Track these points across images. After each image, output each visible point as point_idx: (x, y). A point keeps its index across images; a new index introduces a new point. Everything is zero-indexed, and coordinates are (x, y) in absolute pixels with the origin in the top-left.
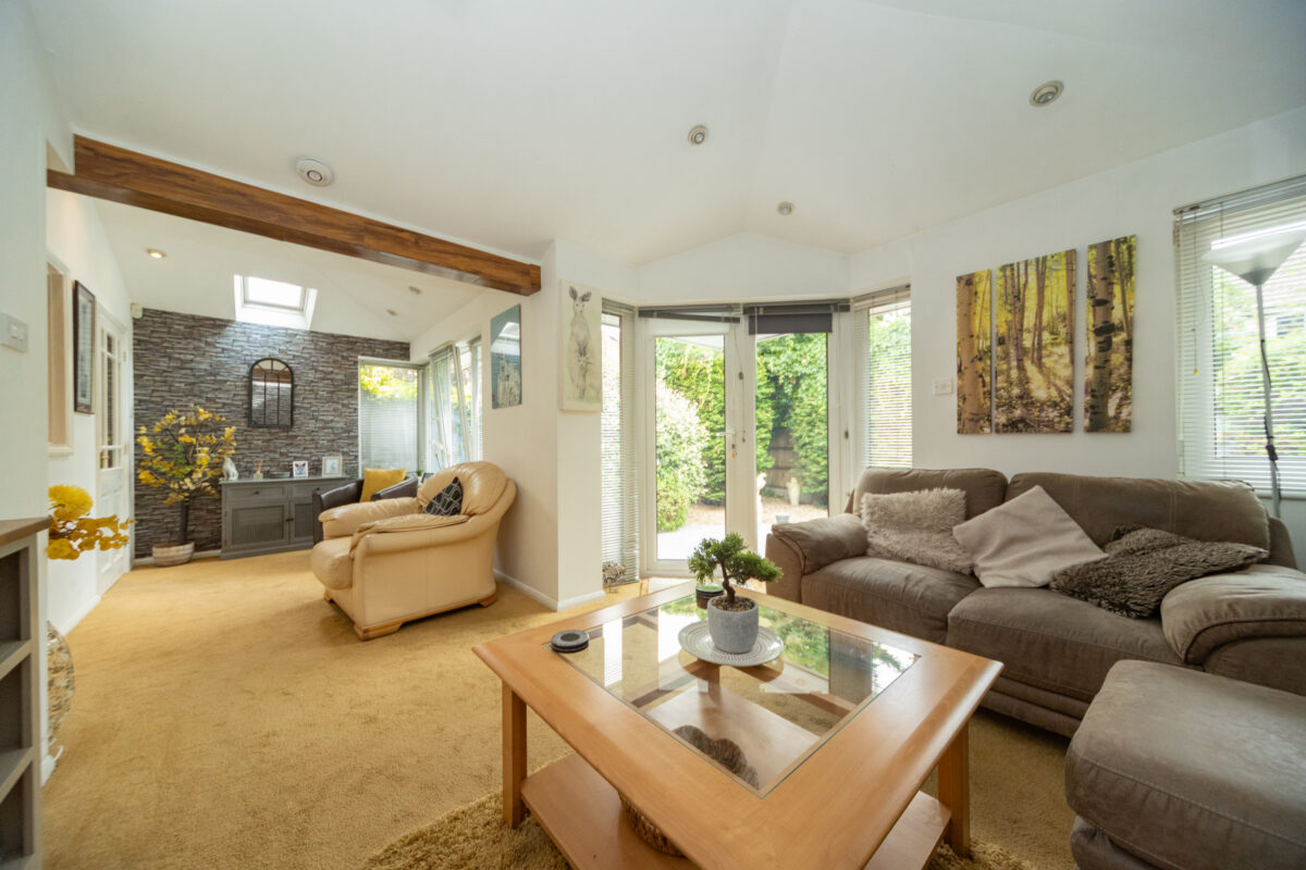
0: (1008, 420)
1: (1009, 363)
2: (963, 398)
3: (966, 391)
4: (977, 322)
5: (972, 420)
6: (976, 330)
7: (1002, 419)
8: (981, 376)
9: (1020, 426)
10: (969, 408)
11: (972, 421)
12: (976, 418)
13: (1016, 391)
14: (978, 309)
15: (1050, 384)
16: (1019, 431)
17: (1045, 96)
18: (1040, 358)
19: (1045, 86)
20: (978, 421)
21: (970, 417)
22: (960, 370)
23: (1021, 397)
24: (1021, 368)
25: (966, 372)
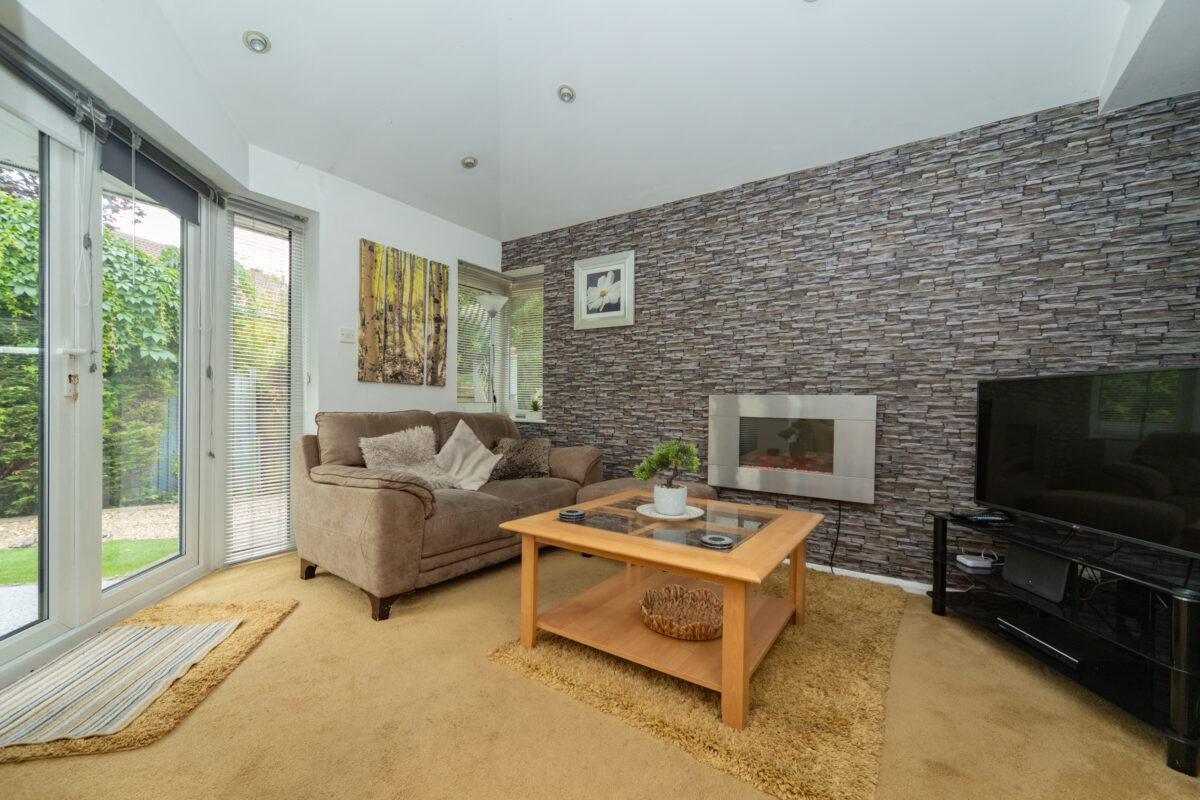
0: (394, 372)
1: (394, 327)
2: (364, 348)
3: (368, 343)
4: (376, 286)
5: (371, 369)
6: (376, 293)
7: (389, 371)
8: (378, 333)
9: (400, 377)
10: (369, 360)
11: (369, 372)
12: (374, 368)
13: (398, 351)
14: (377, 275)
15: (415, 350)
16: (399, 382)
17: (469, 165)
18: (410, 329)
19: (470, 158)
20: (375, 371)
21: (370, 366)
22: (363, 324)
23: (400, 356)
24: (401, 333)
25: (368, 326)
